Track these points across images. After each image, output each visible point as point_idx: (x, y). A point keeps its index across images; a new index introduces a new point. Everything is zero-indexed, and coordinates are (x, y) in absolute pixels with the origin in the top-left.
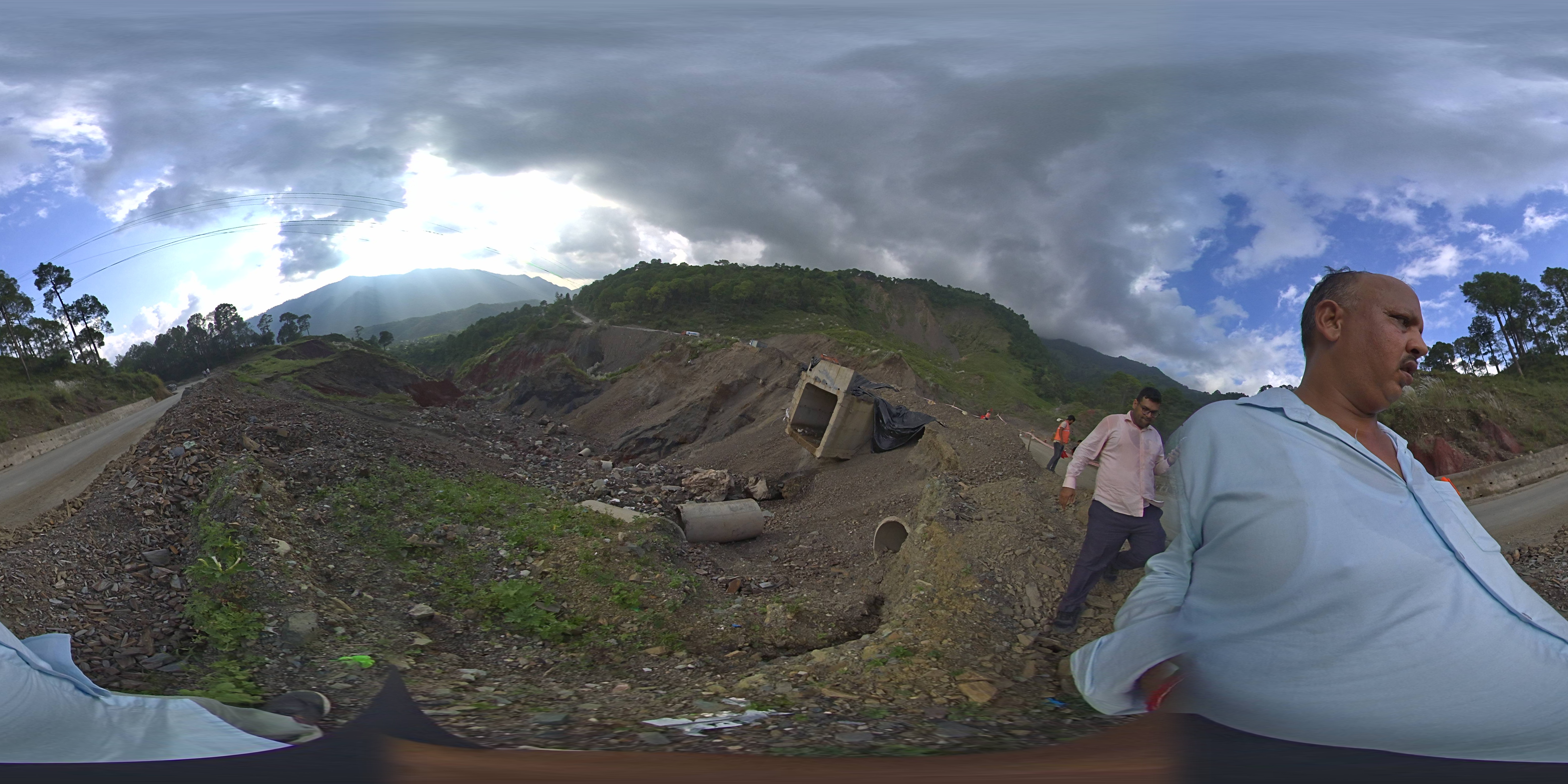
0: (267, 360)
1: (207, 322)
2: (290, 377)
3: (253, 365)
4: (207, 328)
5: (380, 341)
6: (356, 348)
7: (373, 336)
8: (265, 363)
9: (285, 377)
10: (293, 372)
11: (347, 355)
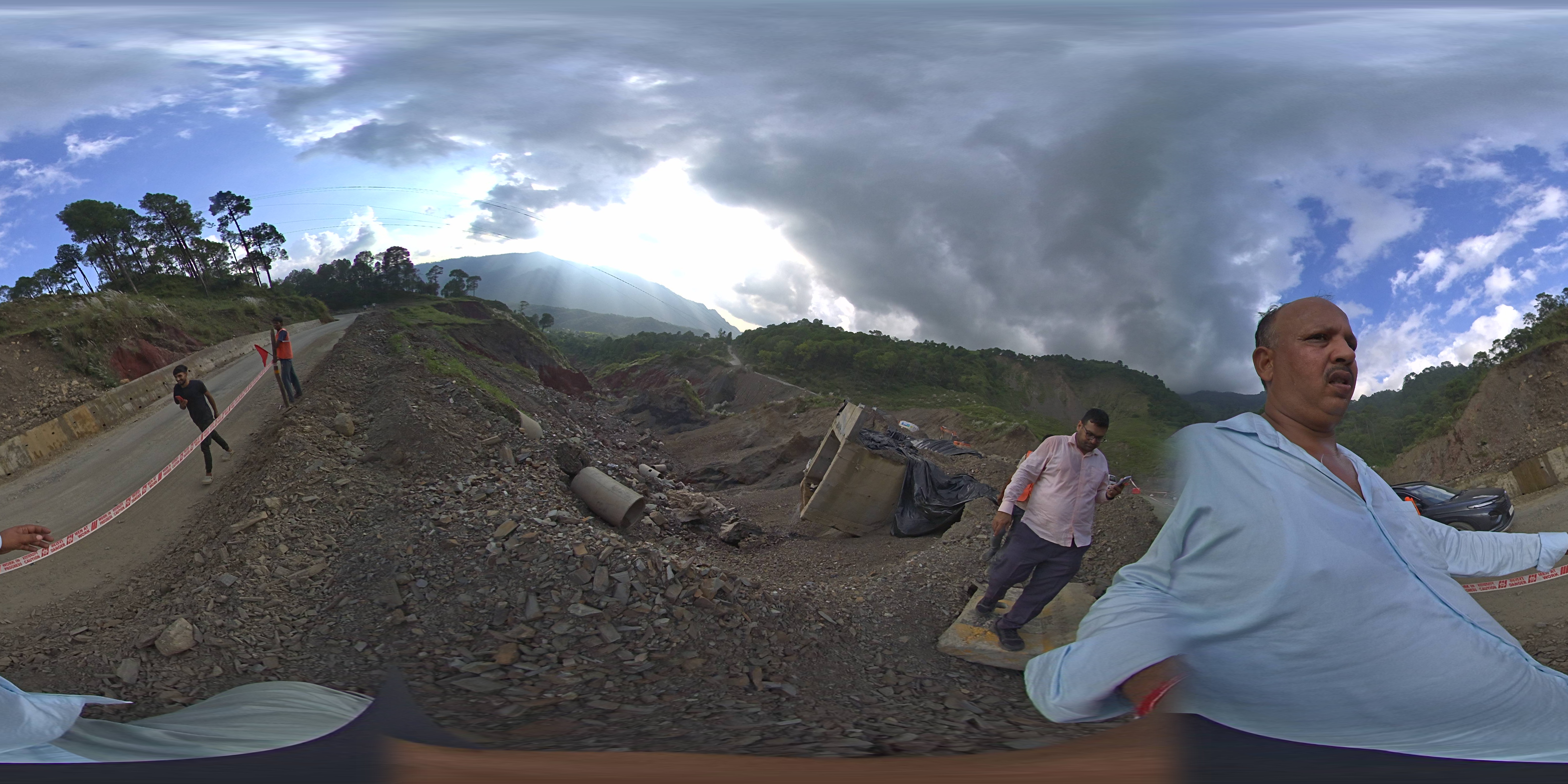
0: (425, 308)
1: (375, 261)
2: (441, 328)
3: (411, 310)
4: (373, 266)
5: (541, 322)
6: (514, 321)
7: (535, 315)
8: (424, 310)
9: (437, 326)
10: (446, 324)
11: (499, 323)
